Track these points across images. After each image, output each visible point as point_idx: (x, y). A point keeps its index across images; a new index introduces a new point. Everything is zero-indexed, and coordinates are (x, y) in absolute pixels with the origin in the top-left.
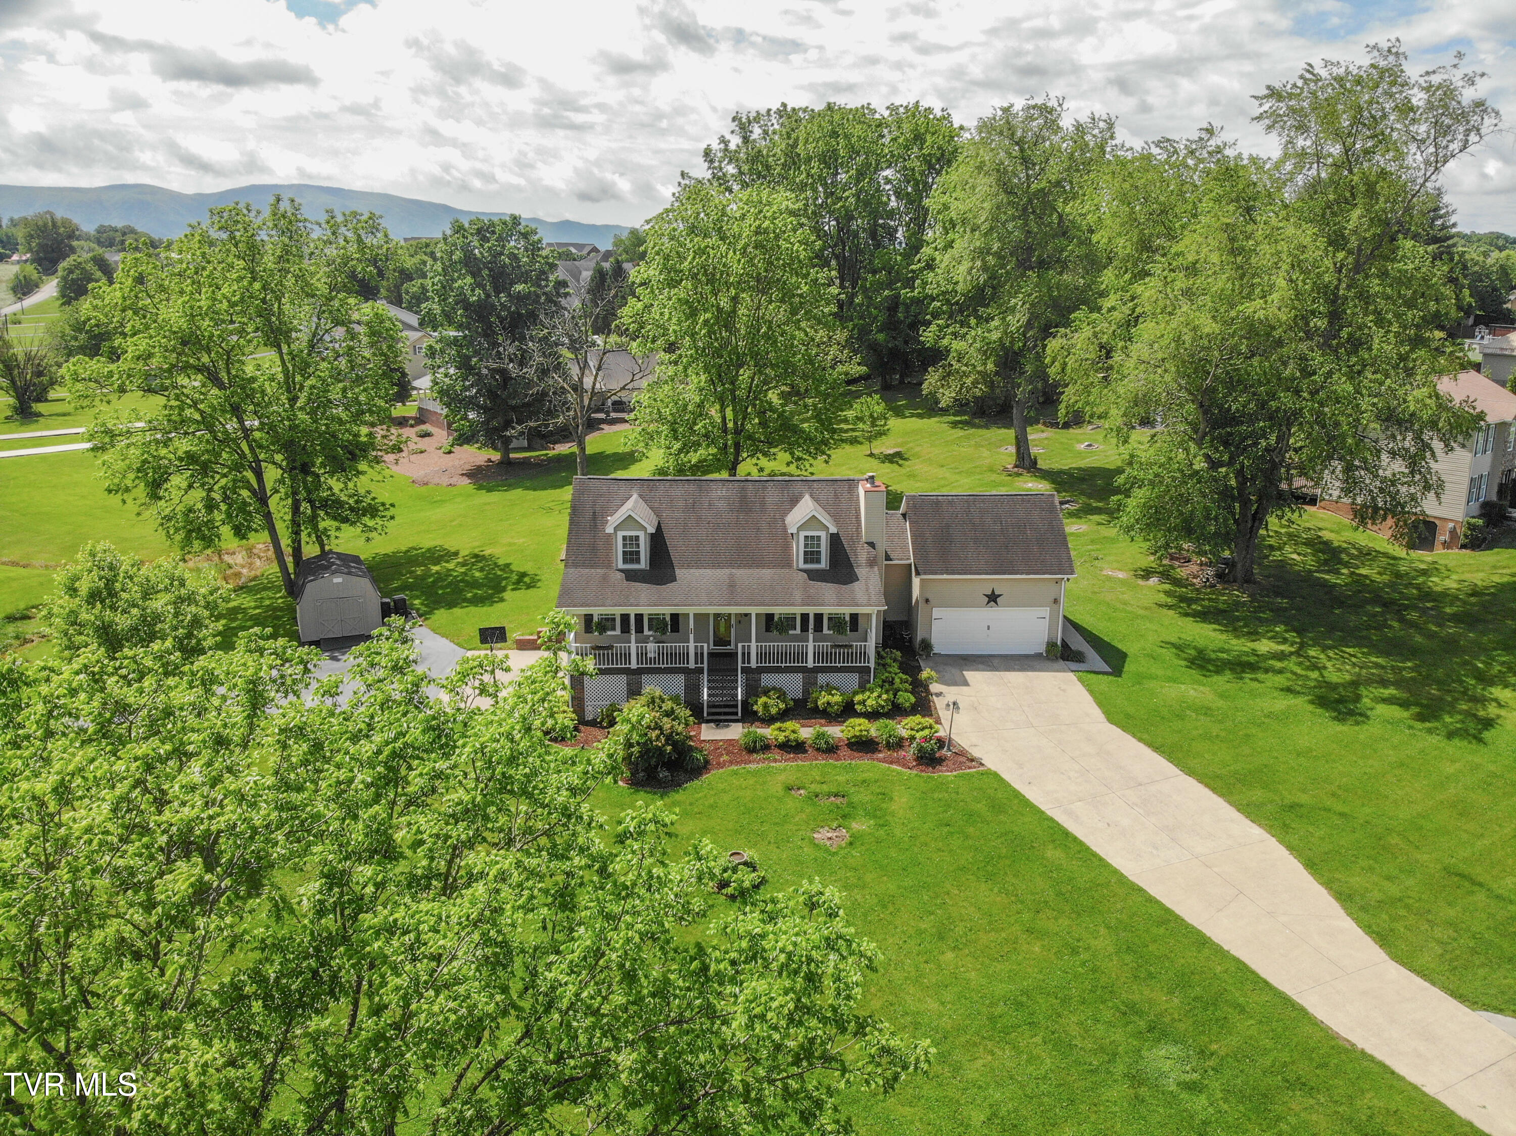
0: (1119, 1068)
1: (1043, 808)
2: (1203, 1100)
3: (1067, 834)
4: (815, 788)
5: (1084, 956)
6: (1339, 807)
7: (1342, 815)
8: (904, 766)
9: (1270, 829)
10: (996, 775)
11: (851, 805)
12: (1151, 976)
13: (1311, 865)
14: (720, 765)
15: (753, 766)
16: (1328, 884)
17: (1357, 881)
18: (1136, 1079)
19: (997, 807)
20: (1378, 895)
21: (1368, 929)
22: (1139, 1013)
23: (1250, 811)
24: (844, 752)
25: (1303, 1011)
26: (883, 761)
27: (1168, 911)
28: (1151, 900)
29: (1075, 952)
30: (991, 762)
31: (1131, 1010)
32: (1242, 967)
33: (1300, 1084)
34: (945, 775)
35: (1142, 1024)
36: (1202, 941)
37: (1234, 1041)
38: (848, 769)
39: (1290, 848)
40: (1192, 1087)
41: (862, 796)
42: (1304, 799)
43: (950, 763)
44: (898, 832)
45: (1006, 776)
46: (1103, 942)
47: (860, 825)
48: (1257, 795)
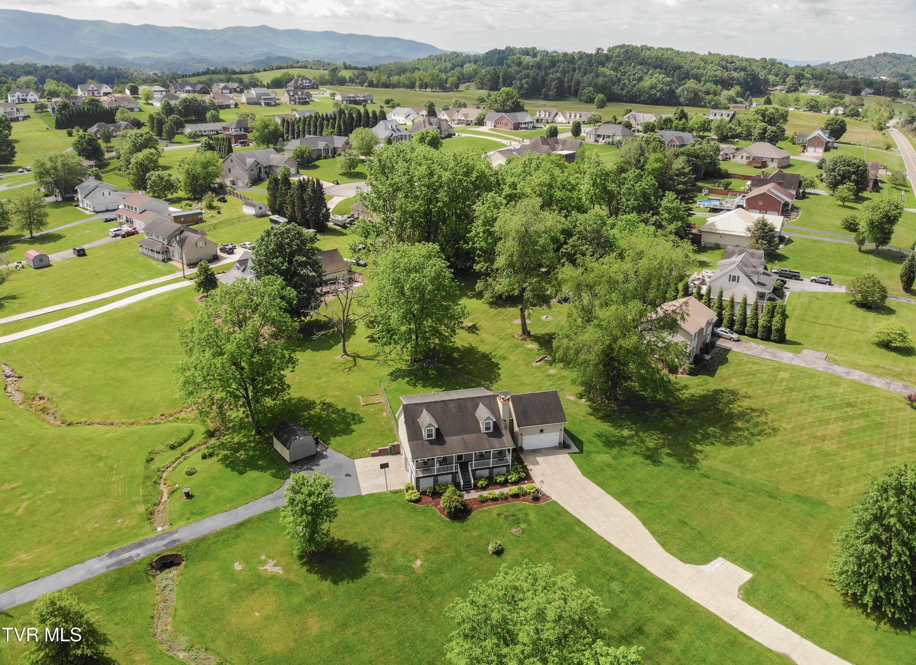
0: (605, 589)
1: (571, 512)
2: (625, 595)
3: (580, 521)
4: (506, 514)
5: (592, 560)
6: (650, 502)
7: (652, 504)
8: (529, 502)
9: (632, 512)
10: (556, 502)
11: (518, 518)
12: (608, 563)
13: (644, 523)
14: (475, 509)
15: (485, 508)
16: (648, 529)
17: (656, 527)
18: (609, 592)
19: (559, 514)
20: (661, 531)
21: (659, 542)
22: (607, 574)
23: (627, 505)
24: (510, 499)
25: (645, 569)
26: (523, 501)
27: (610, 543)
28: (605, 541)
29: (589, 559)
30: (554, 497)
31: (606, 573)
32: (630, 558)
33: (646, 588)
34: (542, 504)
35: (608, 577)
36: (619, 552)
37: (630, 579)
38: (514, 505)
39: (638, 518)
40: (622, 592)
41: (520, 515)
42: (641, 499)
43: (542, 499)
44: (534, 527)
45: (559, 502)
46: (595, 555)
47: (523, 526)
48: (628, 499)
